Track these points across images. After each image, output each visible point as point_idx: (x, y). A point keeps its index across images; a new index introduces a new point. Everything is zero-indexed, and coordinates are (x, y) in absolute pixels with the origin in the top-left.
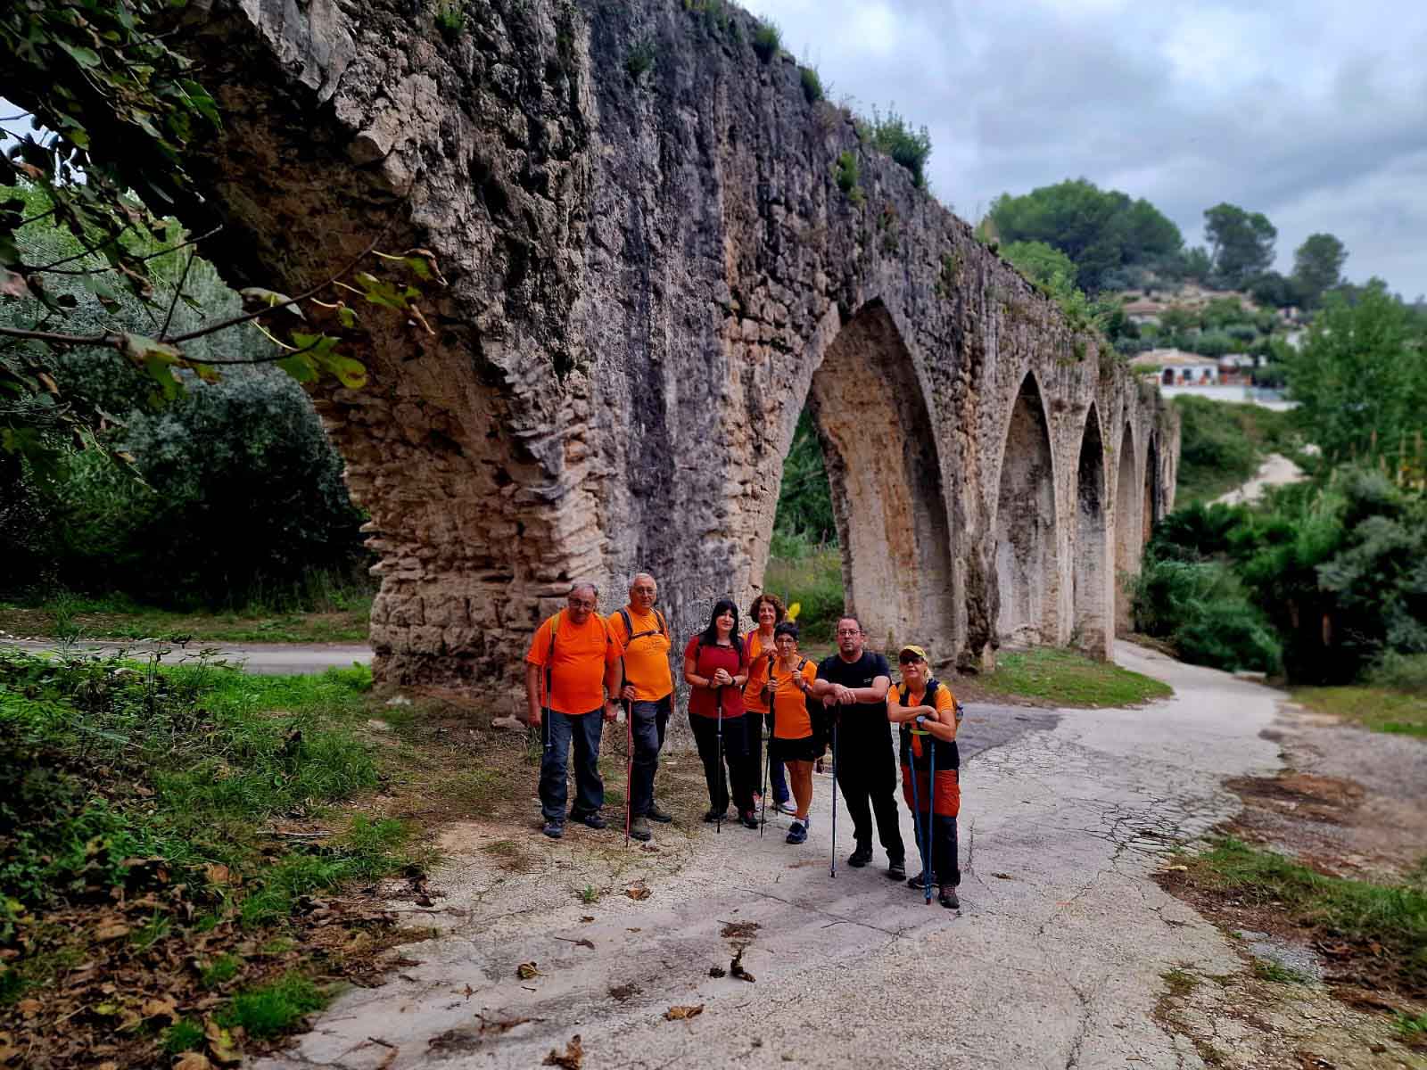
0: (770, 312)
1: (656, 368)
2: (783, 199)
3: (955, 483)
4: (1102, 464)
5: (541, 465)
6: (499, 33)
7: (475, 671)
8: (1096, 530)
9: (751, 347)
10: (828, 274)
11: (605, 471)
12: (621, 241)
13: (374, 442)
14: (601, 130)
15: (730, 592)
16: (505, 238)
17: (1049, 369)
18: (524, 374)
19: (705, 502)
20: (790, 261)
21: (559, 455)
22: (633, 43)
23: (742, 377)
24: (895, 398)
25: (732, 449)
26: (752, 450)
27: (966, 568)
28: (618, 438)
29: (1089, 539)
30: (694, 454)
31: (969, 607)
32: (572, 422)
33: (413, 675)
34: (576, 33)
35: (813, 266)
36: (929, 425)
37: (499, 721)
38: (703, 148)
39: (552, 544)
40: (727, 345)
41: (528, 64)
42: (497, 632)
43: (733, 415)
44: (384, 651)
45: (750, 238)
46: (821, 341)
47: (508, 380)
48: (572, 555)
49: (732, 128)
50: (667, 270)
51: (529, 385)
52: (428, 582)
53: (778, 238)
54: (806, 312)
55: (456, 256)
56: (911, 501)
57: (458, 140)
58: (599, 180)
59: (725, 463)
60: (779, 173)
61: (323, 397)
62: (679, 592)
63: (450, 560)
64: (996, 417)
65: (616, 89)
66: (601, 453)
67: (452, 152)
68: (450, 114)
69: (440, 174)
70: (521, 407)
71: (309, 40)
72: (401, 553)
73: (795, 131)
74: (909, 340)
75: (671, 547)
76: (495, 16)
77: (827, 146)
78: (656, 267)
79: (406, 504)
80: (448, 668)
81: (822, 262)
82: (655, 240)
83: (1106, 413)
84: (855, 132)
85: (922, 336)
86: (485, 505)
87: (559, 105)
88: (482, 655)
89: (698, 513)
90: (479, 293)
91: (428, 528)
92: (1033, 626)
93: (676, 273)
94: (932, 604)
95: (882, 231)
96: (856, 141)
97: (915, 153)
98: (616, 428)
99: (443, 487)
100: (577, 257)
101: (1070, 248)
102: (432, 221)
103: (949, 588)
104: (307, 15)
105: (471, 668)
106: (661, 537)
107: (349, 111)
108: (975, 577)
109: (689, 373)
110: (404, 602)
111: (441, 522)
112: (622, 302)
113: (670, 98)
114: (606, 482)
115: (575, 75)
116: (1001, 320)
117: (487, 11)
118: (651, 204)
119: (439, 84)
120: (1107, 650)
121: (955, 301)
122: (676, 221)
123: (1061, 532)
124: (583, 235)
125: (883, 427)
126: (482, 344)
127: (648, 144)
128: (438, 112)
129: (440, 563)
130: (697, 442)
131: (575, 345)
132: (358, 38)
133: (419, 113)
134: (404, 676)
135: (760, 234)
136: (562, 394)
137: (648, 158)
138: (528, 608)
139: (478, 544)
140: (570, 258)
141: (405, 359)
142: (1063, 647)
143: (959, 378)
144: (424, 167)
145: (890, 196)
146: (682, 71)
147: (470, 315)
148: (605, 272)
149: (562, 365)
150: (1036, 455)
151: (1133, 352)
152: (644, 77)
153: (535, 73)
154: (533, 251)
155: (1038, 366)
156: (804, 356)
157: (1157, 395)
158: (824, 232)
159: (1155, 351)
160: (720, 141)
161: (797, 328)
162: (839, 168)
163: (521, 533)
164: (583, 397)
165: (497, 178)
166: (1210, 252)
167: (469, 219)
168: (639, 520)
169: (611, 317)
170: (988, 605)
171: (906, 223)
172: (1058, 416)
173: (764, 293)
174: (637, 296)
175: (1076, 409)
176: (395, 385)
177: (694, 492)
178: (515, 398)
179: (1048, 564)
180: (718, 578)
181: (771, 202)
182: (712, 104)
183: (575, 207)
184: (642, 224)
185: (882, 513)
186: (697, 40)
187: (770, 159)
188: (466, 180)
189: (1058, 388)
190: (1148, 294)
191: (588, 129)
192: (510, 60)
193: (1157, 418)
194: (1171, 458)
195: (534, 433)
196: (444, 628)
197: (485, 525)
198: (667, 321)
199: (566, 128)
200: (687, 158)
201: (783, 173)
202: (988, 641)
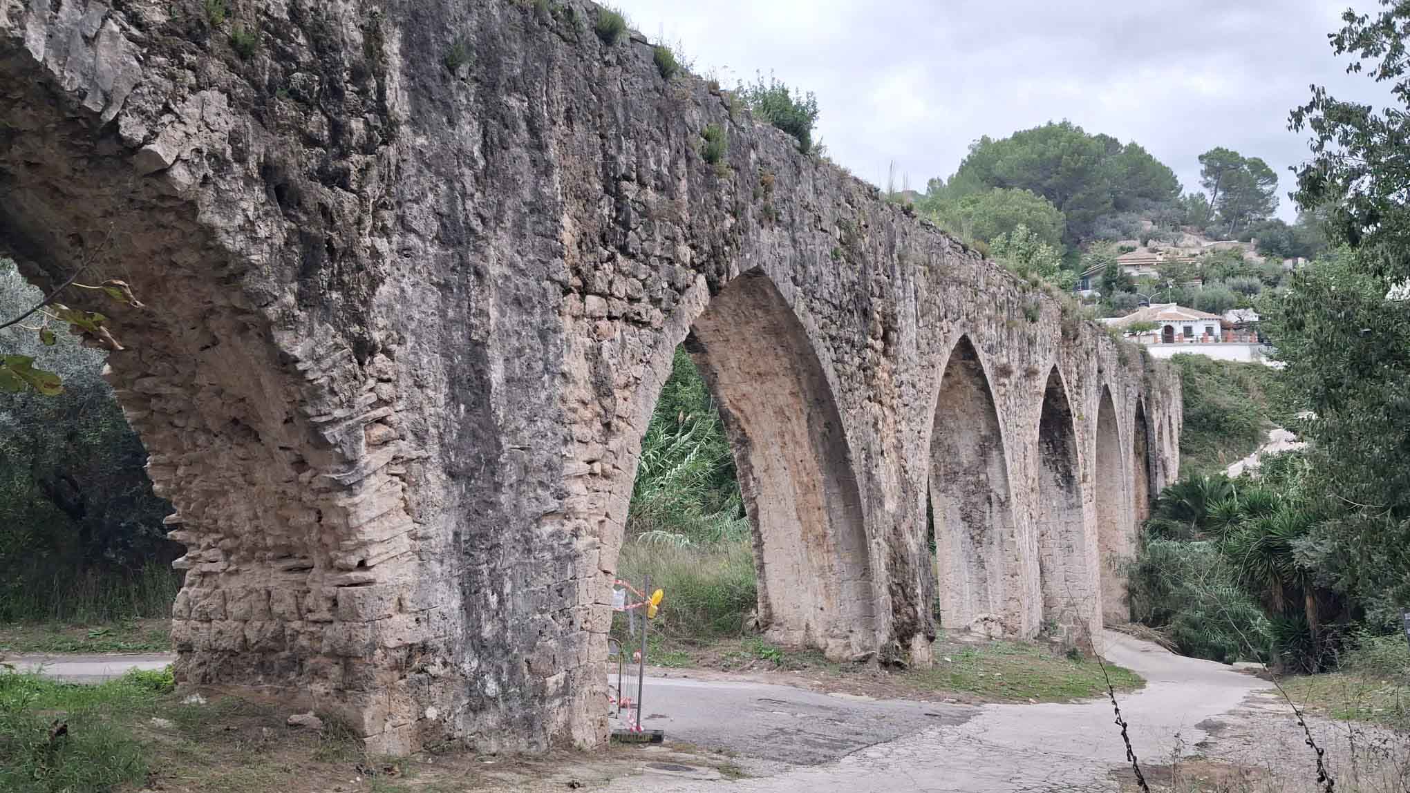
0: (621, 287)
1: (479, 348)
2: (634, 175)
3: (868, 457)
4: (1072, 433)
5: (338, 450)
6: (299, 45)
7: (276, 666)
8: (1071, 507)
9: (598, 323)
10: (693, 247)
11: (414, 454)
12: (435, 226)
13: (176, 430)
14: (413, 122)
15: (574, 578)
16: (300, 232)
17: (990, 332)
18: (318, 360)
19: (541, 483)
20: (644, 236)
21: (358, 439)
22: (450, 40)
23: (586, 354)
24: (793, 368)
25: (575, 428)
26: (601, 428)
27: (887, 549)
28: (431, 420)
29: (1064, 517)
30: (526, 434)
31: (893, 594)
32: (374, 406)
33: (213, 674)
34: (385, 37)
35: (674, 240)
36: (831, 396)
37: (295, 718)
38: (534, 131)
39: (350, 531)
40: (567, 323)
41: (329, 72)
42: (297, 625)
43: (577, 392)
44: (186, 649)
45: (592, 216)
46: (686, 314)
47: (300, 367)
48: (372, 542)
49: (568, 110)
50: (491, 252)
51: (324, 371)
52: (230, 574)
53: (628, 215)
54: (665, 285)
55: (244, 252)
56: (821, 477)
57: (248, 146)
58: (410, 169)
59: (565, 442)
60: (628, 150)
61: (124, 387)
62: (506, 579)
63: (252, 550)
64: (920, 385)
65: (431, 84)
66: (410, 436)
67: (241, 157)
68: (241, 123)
69: (228, 178)
70: (315, 394)
71: (94, 69)
72: (203, 545)
73: (646, 107)
74: (800, 308)
75: (496, 532)
76: (294, 30)
77: (687, 119)
78: (477, 249)
79: (208, 494)
80: (249, 664)
81: (684, 235)
82: (476, 223)
83: (1074, 379)
84: (722, 103)
85: (817, 305)
86: (284, 492)
87: (364, 103)
88: (283, 650)
89: (531, 495)
90: (271, 285)
91: (230, 518)
92: (994, 616)
93: (502, 253)
94: (850, 591)
95: (761, 200)
96: (725, 112)
97: (800, 118)
98: (429, 410)
99: (244, 475)
100: (382, 244)
101: (1055, 195)
102: (218, 221)
103: (866, 572)
104: (94, 47)
105: (272, 663)
106: (484, 521)
107: (133, 129)
108: (898, 560)
109: (520, 352)
110: (206, 596)
111: (241, 510)
112: (438, 285)
113: (494, 87)
114: (415, 466)
115: (383, 75)
116: (922, 283)
117: (286, 26)
118: (470, 189)
119: (229, 97)
120: (1093, 644)
121: (859, 266)
122: (500, 204)
123: (1017, 510)
124: (390, 224)
125: (784, 399)
126: (274, 333)
127: (468, 132)
128: (226, 122)
129: (242, 553)
130: (531, 420)
131: (380, 330)
132: (144, 62)
133: (207, 125)
134: (205, 675)
135: (606, 211)
136: (362, 378)
137: (467, 145)
138: (327, 598)
139: (278, 533)
140: (373, 246)
141: (203, 349)
142: (1031, 640)
143: (867, 346)
144: (211, 172)
145: (769, 164)
146: (509, 61)
147: (261, 306)
148: (416, 257)
149: (363, 350)
150: (983, 425)
151: (1130, 307)
152: (463, 70)
153: (338, 77)
154: (329, 242)
155: (975, 330)
156: (666, 329)
157: (1145, 355)
158: (686, 205)
159: (1153, 306)
160: (554, 123)
161: (656, 302)
162: (702, 139)
163: (320, 519)
164: (389, 380)
165: (291, 177)
166: (1209, 198)
167: (259, 217)
168: (456, 504)
169: (423, 300)
170: (919, 591)
171: (790, 191)
172: (1007, 381)
173: (612, 268)
174: (455, 278)
175: (1031, 374)
176: (194, 374)
177: (527, 472)
178: (309, 385)
179: (1006, 546)
180: (558, 565)
181: (618, 180)
182: (545, 89)
183: (380, 197)
184: (460, 208)
185: (791, 491)
186: (527, 31)
187: (617, 137)
188: (256, 181)
189: (1004, 353)
190: (1145, 244)
191: (397, 124)
192: (310, 68)
193: (1146, 380)
194: (1170, 425)
195: (330, 418)
196: (246, 621)
197: (284, 512)
198: (491, 301)
199: (372, 124)
200: (514, 142)
201: (633, 149)
202: (919, 631)
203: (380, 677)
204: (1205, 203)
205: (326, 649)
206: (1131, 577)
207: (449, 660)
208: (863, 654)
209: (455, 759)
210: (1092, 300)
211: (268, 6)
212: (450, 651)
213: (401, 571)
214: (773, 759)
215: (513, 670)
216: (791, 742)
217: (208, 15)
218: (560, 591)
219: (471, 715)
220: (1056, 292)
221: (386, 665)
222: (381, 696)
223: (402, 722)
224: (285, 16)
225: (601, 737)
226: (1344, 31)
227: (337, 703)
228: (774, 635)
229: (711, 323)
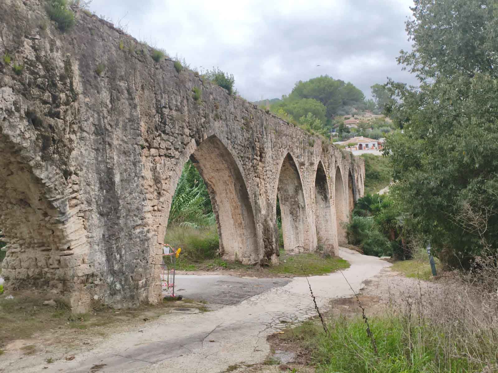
0: (163, 145)
1: (110, 170)
2: (167, 106)
3: (255, 196)
4: (327, 183)
5: (58, 209)
6: (40, 69)
7: (40, 284)
8: (327, 207)
9: (155, 158)
10: (190, 129)
11: (87, 209)
12: (93, 129)
14: (84, 93)
15: (148, 247)
16: (41, 135)
17: (297, 151)
18: (50, 179)
19: (135, 215)
20: (172, 127)
21: (66, 205)
22: (97, 64)
23: (151, 169)
24: (228, 167)
25: (147, 195)
26: (157, 194)
27: (262, 227)
28: (93, 196)
29: (325, 211)
30: (129, 198)
31: (265, 241)
32: (71, 193)
33: (17, 288)
34: (72, 64)
35: (183, 127)
36: (242, 177)
37: (46, 302)
38: (129, 93)
39: (64, 237)
40: (144, 159)
41: (51, 78)
42: (46, 270)
43: (148, 183)
44: (7, 279)
45: (152, 122)
46: (188, 152)
47: (43, 182)
48: (72, 240)
49: (142, 86)
50: (114, 136)
51: (52, 182)
52: (22, 252)
53: (166, 120)
54: (180, 143)
55: (21, 143)
56: (239, 204)
57: (20, 106)
58: (83, 110)
59: (144, 200)
60: (165, 98)
62: (123, 249)
63: (30, 244)
64: (273, 171)
65: (90, 79)
66: (85, 203)
67: (18, 110)
68: (18, 98)
69: (13, 117)
70: (49, 190)
72: (12, 243)
73: (172, 83)
74: (230, 148)
75: (118, 233)
76: (38, 64)
77: (187, 86)
78: (108, 136)
79: (13, 225)
80: (30, 284)
81: (186, 125)
82: (108, 127)
83: (327, 165)
84: (199, 80)
85: (236, 146)
86: (40, 224)
87: (65, 88)
88: (42, 278)
89: (131, 219)
90: (31, 154)
91: (21, 233)
92: (301, 245)
93: (119, 136)
94: (250, 242)
95: (215, 112)
96: (201, 82)
97: (228, 83)
98: (92, 193)
99: (26, 218)
100: (73, 137)
101: (323, 100)
102: (10, 133)
103: (255, 235)
105: (38, 283)
106: (114, 230)
108: (266, 230)
109: (126, 170)
110: (14, 260)
111: (25, 231)
112: (94, 149)
113: (114, 79)
114: (87, 213)
115: (72, 78)
116: (273, 136)
117: (35, 63)
118: (106, 115)
119: (13, 89)
120: (335, 252)
121: (251, 132)
122: (117, 120)
123: (308, 210)
124: (76, 129)
125: (226, 178)
126: (33, 170)
127: (105, 96)
128: (12, 98)
129: (26, 245)
130: (130, 194)
131: (73, 166)
133: (5, 99)
134: (14, 287)
135: (157, 119)
136: (67, 184)
137: (105, 100)
138: (57, 260)
139: (39, 238)
140: (70, 138)
141: (8, 176)
142: (313, 253)
143: (254, 159)
144: (6, 116)
145: (217, 99)
146: (120, 70)
147: (27, 161)
148: (86, 140)
149: (67, 174)
150: (296, 182)
151: (348, 138)
152: (102, 74)
153: (55, 79)
154: (53, 138)
155: (292, 151)
156: (180, 159)
157: (351, 155)
158: (187, 115)
159: (355, 138)
160: (137, 90)
161: (177, 149)
162: (193, 93)
163: (53, 234)
164: (77, 184)
165: (38, 116)
166: (374, 100)
167: (26, 130)
168: (103, 225)
169: (89, 155)
170: (274, 240)
171: (225, 108)
172: (304, 167)
173: (160, 138)
174: (101, 146)
175: (312, 164)
176: (5, 184)
177: (129, 212)
178: (46, 188)
179: (304, 222)
180: (142, 242)
181: (162, 108)
182: (133, 78)
183: (72, 120)
184: (102, 122)
185: (230, 209)
186: (126, 59)
187: (161, 94)
188: (24, 118)
189: (303, 157)
190: (353, 116)
191: (78, 94)
192: (44, 77)
193: (352, 163)
194: (361, 177)
195: (55, 199)
196: (28, 269)
197: (40, 231)
198: (115, 153)
199: (68, 95)
200: (122, 98)
201: (167, 97)
202: (274, 253)
203: (76, 287)
204: (373, 102)
205: (57, 278)
206: (348, 229)
207: (102, 278)
208: (255, 262)
209: (105, 312)
210: (336, 135)
211: (27, 56)
212: (102, 276)
213: (83, 250)
214: (219, 303)
215: (126, 280)
216: (226, 296)
217: (4, 60)
218: (143, 252)
219: (111, 296)
220: (320, 136)
221: (78, 282)
222: (77, 293)
223: (85, 301)
224: (34, 59)
225: (159, 300)
226: (400, 57)
227: (61, 296)
228: (225, 257)
229: (200, 153)
